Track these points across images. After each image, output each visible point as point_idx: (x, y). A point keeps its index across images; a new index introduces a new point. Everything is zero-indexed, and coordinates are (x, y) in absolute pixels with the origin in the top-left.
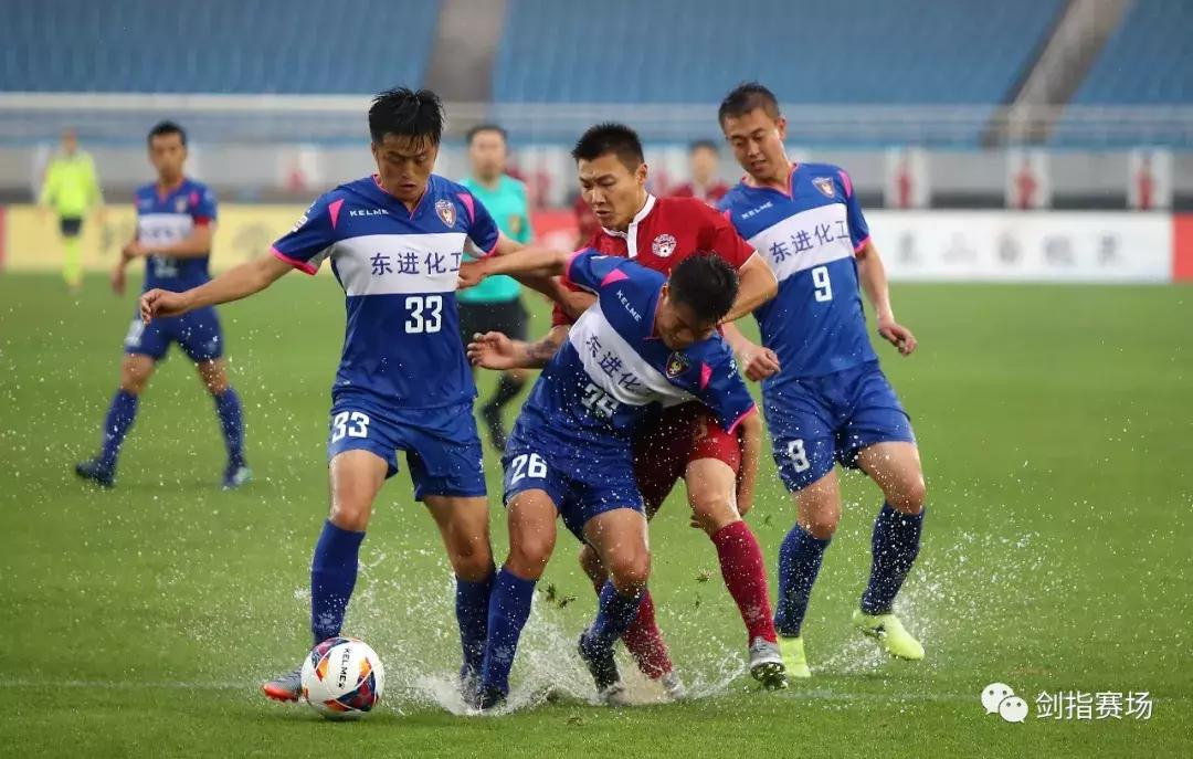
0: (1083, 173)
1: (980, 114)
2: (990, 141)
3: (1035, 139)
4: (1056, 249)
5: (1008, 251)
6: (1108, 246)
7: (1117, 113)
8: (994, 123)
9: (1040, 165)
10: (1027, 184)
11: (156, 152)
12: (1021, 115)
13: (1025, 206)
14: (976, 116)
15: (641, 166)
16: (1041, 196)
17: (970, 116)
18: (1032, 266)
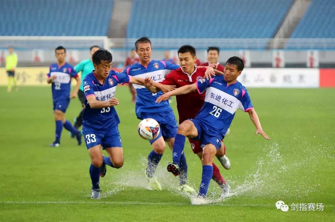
0: (294, 57)
1: (265, 41)
2: (268, 48)
3: (280, 48)
4: (286, 78)
5: (273, 79)
6: (301, 77)
7: (304, 40)
8: (269, 43)
9: (282, 55)
10: (278, 60)
11: (57, 54)
12: (276, 41)
13: (278, 66)
14: (264, 41)
15: (195, 57)
16: (282, 64)
17: (262, 41)
18: (280, 83)
